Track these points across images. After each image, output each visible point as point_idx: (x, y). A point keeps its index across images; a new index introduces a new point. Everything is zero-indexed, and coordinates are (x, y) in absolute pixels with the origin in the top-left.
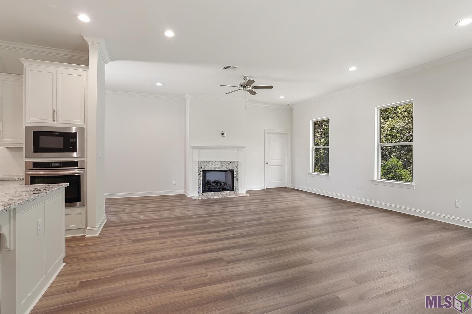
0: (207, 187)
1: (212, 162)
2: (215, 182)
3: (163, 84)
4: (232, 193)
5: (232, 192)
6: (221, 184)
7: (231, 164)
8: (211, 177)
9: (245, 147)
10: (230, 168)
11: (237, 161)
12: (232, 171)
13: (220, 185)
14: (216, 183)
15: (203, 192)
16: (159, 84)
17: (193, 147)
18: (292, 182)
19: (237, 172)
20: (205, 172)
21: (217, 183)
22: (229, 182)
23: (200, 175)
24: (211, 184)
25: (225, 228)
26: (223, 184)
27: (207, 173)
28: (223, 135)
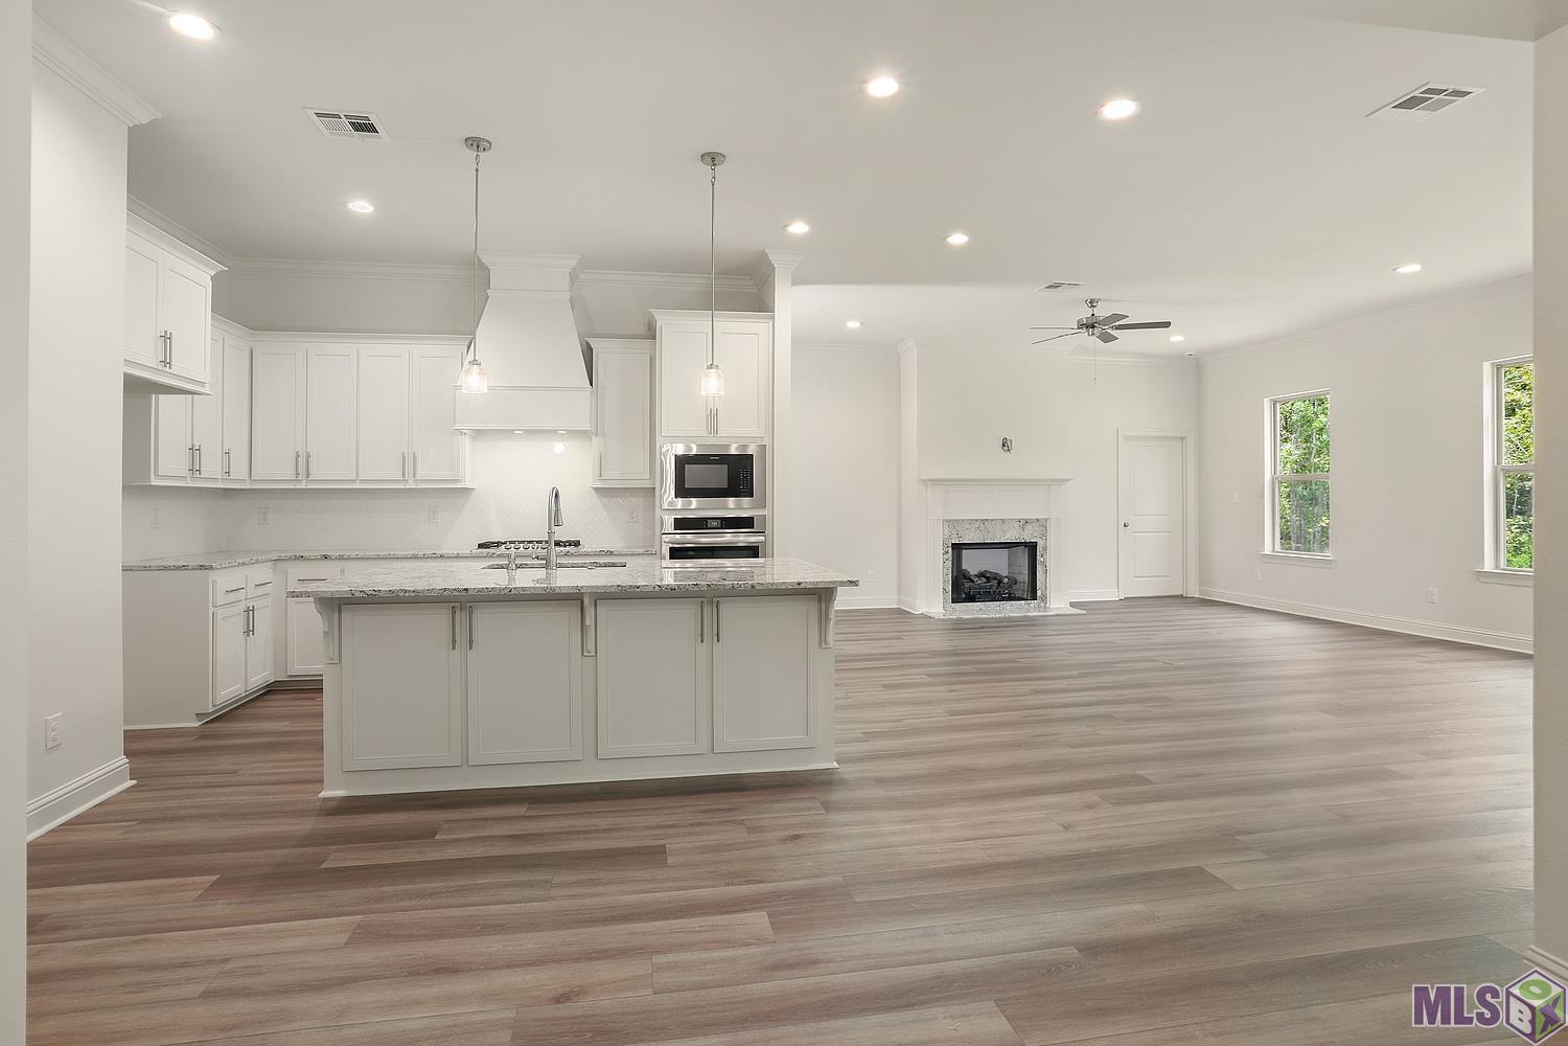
0: (964, 588)
1: (977, 520)
2: (982, 575)
3: (862, 324)
4: (1032, 605)
5: (1033, 603)
6: (1000, 582)
7: (1029, 526)
8: (973, 563)
9: (1069, 480)
10: (1028, 536)
11: (1046, 520)
12: (1032, 547)
13: (999, 584)
14: (984, 580)
15: (954, 601)
16: (853, 325)
17: (932, 480)
18: (1203, 580)
19: (1045, 549)
20: (958, 548)
21: (988, 578)
22: (1024, 577)
23: (946, 557)
24: (972, 581)
25: (1075, 673)
26: (1006, 580)
27: (964, 551)
28: (1006, 448)
